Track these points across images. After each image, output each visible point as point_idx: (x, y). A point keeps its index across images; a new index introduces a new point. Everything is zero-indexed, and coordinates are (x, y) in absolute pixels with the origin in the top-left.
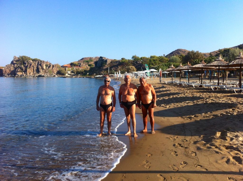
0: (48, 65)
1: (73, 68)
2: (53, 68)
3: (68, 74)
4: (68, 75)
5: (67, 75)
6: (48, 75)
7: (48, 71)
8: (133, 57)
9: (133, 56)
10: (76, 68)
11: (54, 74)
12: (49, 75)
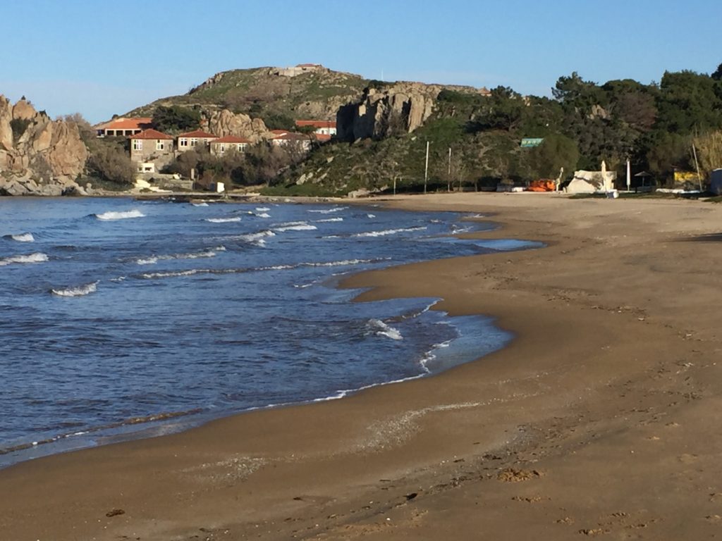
0: (27, 122)
1: (176, 142)
2: (59, 144)
3: (151, 181)
4: (147, 185)
5: (141, 184)
6: (29, 185)
7: (26, 158)
8: (558, 86)
9: (561, 79)
10: (190, 140)
11: (62, 179)
12: (37, 183)
